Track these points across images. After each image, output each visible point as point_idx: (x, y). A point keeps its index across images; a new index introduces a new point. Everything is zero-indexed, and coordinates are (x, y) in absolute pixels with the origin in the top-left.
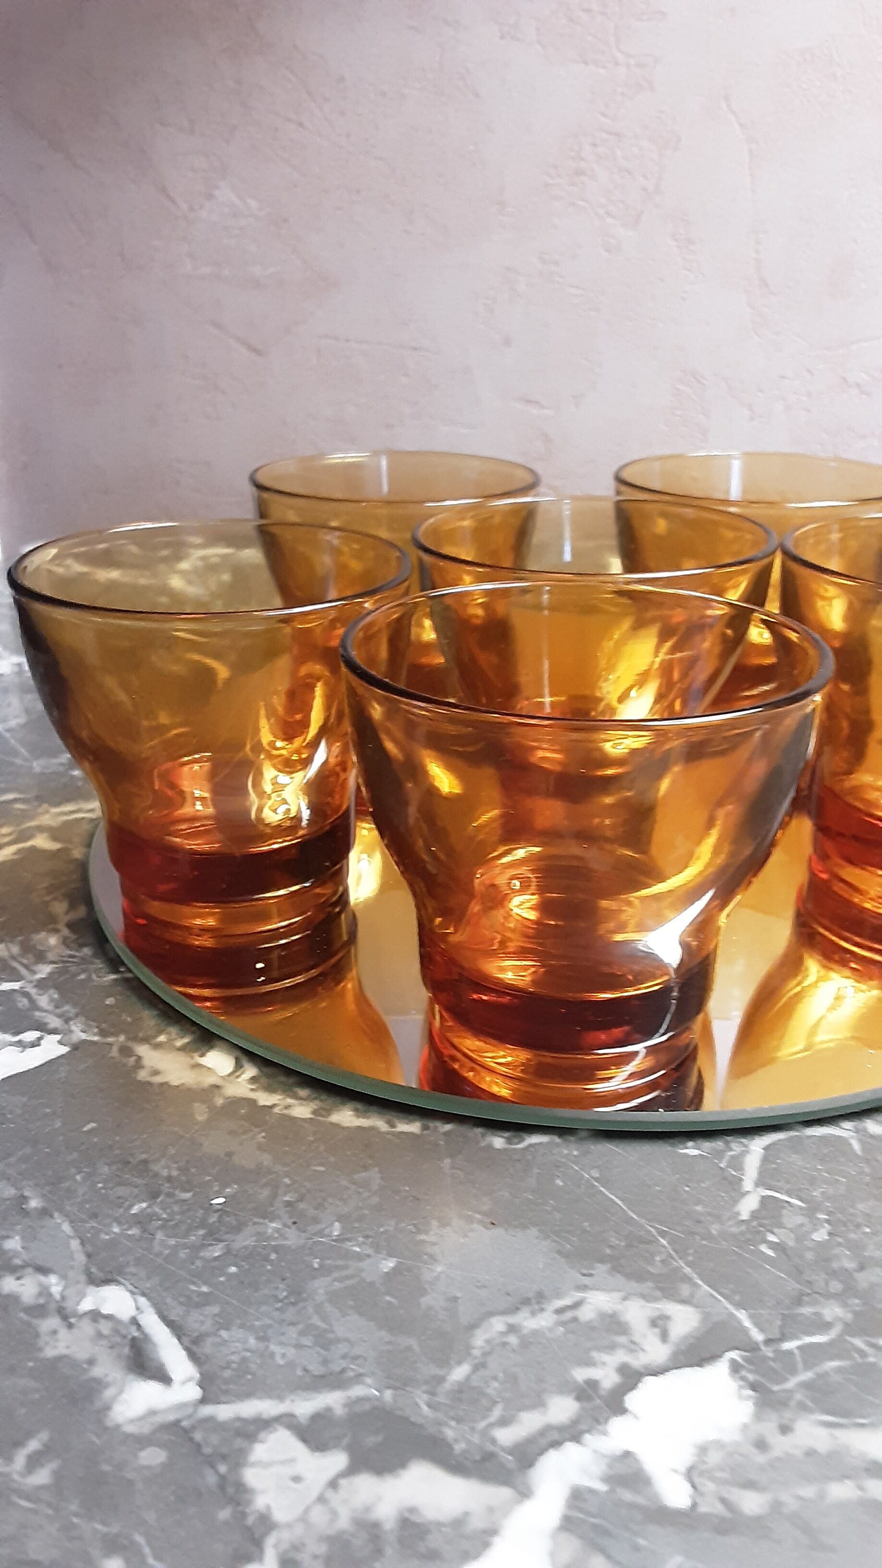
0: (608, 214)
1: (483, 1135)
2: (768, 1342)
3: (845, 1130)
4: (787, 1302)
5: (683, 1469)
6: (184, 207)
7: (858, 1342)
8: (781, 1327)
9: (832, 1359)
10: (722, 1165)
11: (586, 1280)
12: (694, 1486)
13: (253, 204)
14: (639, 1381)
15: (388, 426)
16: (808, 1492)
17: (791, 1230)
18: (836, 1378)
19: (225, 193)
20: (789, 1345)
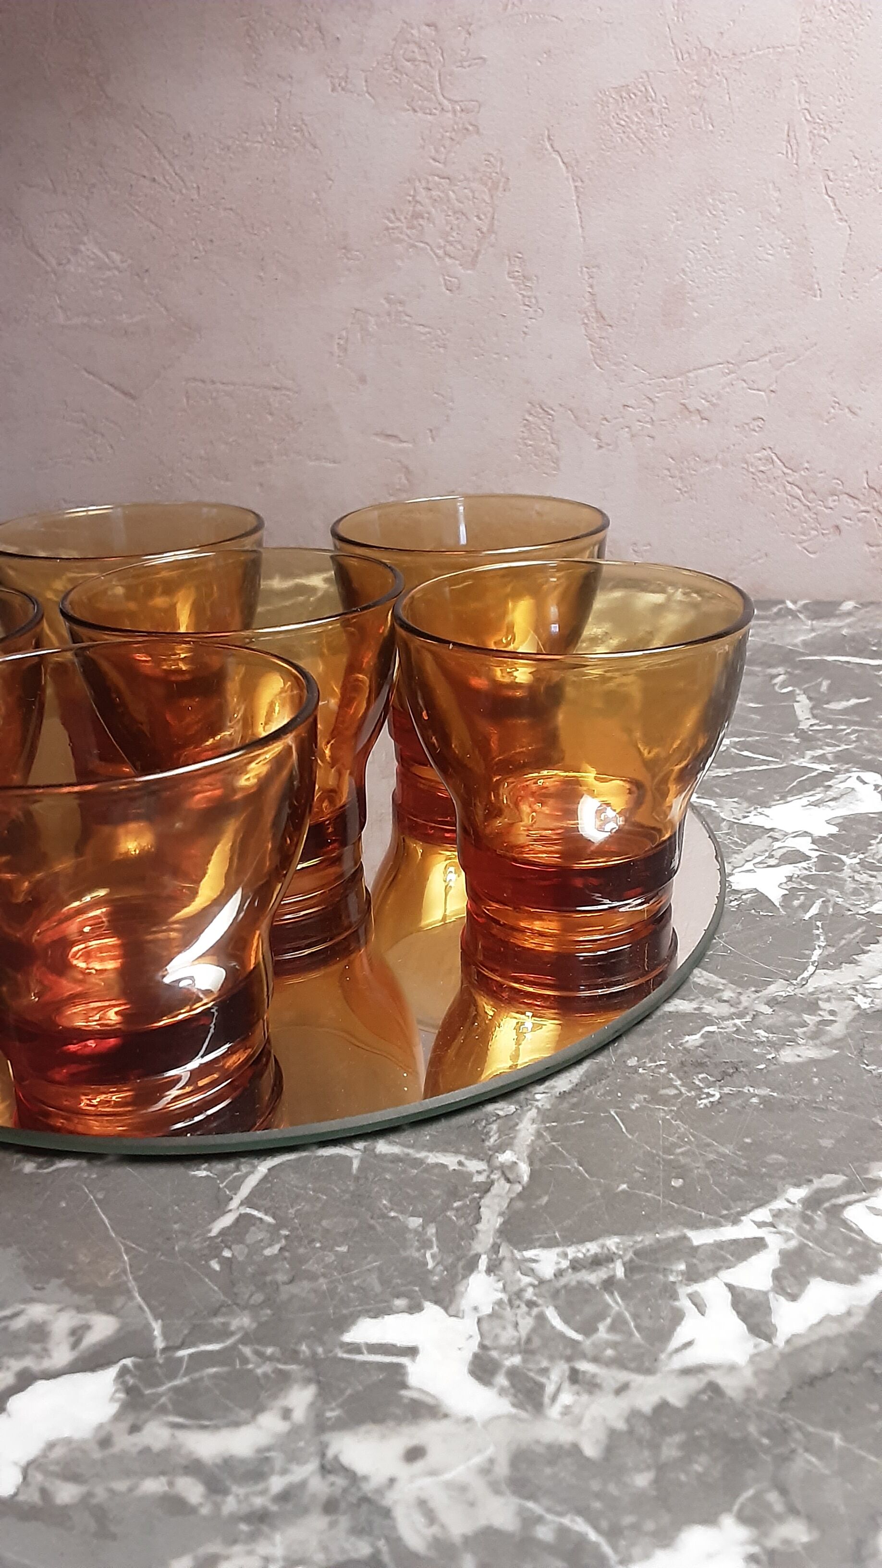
0: (446, 254)
1: (19, 1161)
2: (164, 1350)
3: (353, 1152)
4: (205, 1313)
5: (23, 1462)
6: (54, 262)
7: (247, 1351)
8: (186, 1336)
9: (214, 1366)
10: (221, 1186)
11: (35, 1294)
12: (25, 1478)
13: (117, 257)
14: (29, 1384)
15: (258, 463)
16: (121, 1486)
17: (248, 1246)
18: (207, 1382)
19: (89, 248)
20: (183, 1353)
